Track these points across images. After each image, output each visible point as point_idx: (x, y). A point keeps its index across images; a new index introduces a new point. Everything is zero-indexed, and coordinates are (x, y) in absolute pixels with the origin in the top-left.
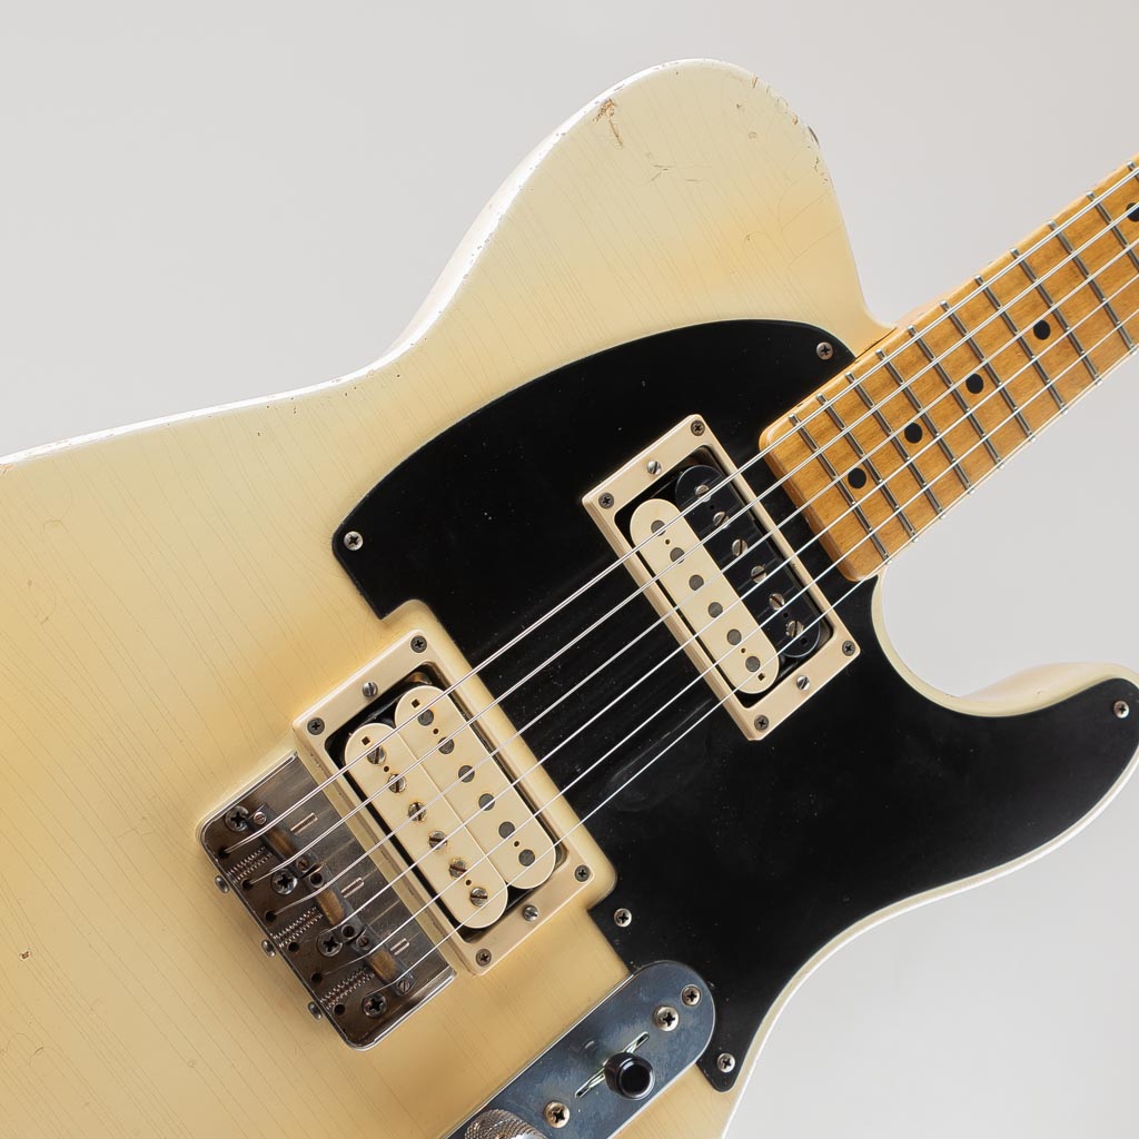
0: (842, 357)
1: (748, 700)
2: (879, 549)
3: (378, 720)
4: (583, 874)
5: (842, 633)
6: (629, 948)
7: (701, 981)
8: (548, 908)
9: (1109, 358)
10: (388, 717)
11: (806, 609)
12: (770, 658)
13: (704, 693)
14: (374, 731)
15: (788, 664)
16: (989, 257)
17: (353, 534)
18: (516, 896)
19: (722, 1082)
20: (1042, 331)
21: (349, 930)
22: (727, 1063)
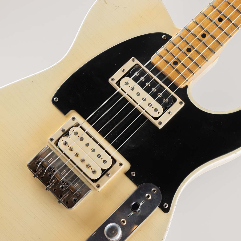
0: (169, 37)
1: (156, 119)
3: (65, 136)
4: (121, 165)
5: (179, 100)
6: (135, 180)
7: (156, 187)
8: (113, 173)
10: (67, 135)
12: (160, 108)
13: (144, 118)
14: (65, 139)
15: (166, 108)
17: (56, 98)
18: (104, 172)
19: (166, 211)
20: (220, 20)
21: (63, 182)
22: (166, 206)
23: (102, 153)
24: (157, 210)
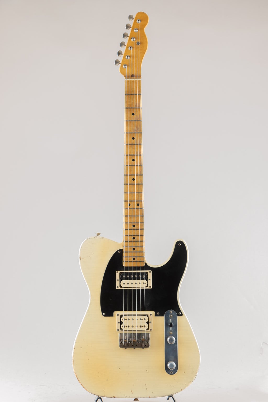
0: (121, 250)
1: (147, 286)
2: (142, 261)
3: (122, 324)
4: (151, 315)
5: (148, 271)
6: (161, 315)
7: (171, 310)
8: (151, 320)
9: (142, 219)
10: (122, 323)
11: (142, 274)
12: (144, 281)
13: (143, 290)
15: (146, 279)
16: (123, 226)
17: (104, 314)
18: (148, 323)
19: (182, 315)
20: (134, 226)
21: (138, 341)
22: (180, 313)
23: (141, 317)
24: (178, 317)
